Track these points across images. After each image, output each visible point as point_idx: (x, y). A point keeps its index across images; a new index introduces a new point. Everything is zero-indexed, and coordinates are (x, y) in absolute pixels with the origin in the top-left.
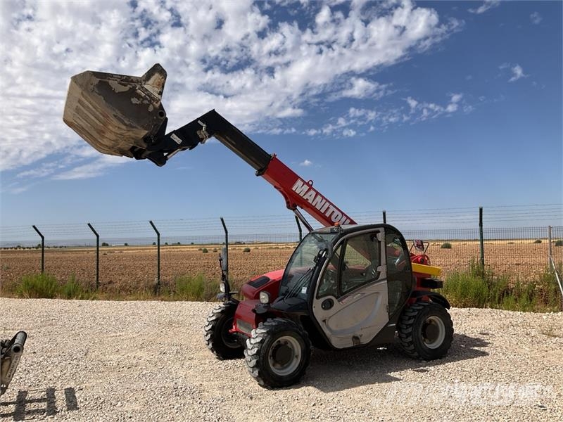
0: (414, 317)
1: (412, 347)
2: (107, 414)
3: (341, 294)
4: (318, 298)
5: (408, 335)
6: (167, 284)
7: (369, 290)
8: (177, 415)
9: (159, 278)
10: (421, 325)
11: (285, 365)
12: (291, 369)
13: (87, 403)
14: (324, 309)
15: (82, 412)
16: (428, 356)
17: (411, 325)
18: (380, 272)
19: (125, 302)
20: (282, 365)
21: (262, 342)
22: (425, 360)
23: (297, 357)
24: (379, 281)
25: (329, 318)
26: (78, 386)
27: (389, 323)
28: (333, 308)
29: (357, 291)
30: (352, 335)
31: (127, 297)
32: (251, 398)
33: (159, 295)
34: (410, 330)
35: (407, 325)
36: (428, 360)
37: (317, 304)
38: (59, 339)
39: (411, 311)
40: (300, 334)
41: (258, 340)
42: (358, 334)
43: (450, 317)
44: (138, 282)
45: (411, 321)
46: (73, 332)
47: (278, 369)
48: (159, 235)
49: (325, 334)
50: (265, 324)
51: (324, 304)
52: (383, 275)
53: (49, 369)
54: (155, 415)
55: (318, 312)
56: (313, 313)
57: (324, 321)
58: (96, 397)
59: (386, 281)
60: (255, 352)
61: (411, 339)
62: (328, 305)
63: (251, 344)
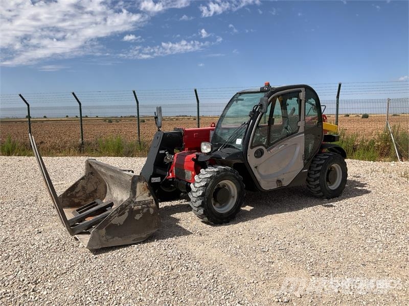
0: (321, 164)
1: (319, 188)
2: (72, 256)
3: (269, 145)
4: (252, 147)
5: (315, 180)
6: (90, 144)
7: (290, 142)
8: (140, 253)
9: (82, 139)
10: (327, 171)
11: (223, 205)
12: (228, 208)
13: (49, 245)
14: (256, 157)
15: (47, 255)
16: (330, 195)
17: (319, 171)
18: (299, 127)
19: (57, 158)
20: (221, 204)
21: (206, 185)
22: (327, 198)
23: (233, 197)
24: (298, 135)
25: (260, 165)
26: (36, 230)
27: (303, 169)
28: (263, 157)
29: (281, 142)
30: (276, 179)
31: (58, 154)
32: (200, 234)
33: (84, 153)
34: (318, 175)
35: (315, 171)
36: (328, 198)
37: (251, 153)
38: (8, 188)
39: (319, 159)
40: (236, 179)
41: (203, 184)
42: (280, 178)
43: (346, 165)
44: (65, 143)
45: (320, 168)
46: (19, 182)
47: (218, 208)
48: (80, 104)
49: (256, 178)
50: (207, 170)
51: (256, 153)
52: (301, 130)
53: (4, 214)
54: (119, 254)
55: (252, 160)
56: (247, 160)
57: (256, 167)
58: (57, 239)
59: (303, 135)
60: (201, 194)
61: (319, 183)
62: (259, 154)
63: (196, 187)
